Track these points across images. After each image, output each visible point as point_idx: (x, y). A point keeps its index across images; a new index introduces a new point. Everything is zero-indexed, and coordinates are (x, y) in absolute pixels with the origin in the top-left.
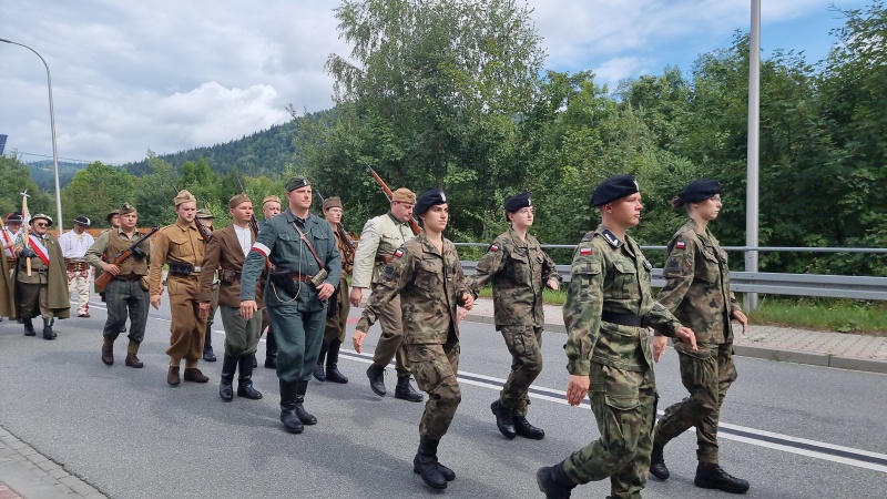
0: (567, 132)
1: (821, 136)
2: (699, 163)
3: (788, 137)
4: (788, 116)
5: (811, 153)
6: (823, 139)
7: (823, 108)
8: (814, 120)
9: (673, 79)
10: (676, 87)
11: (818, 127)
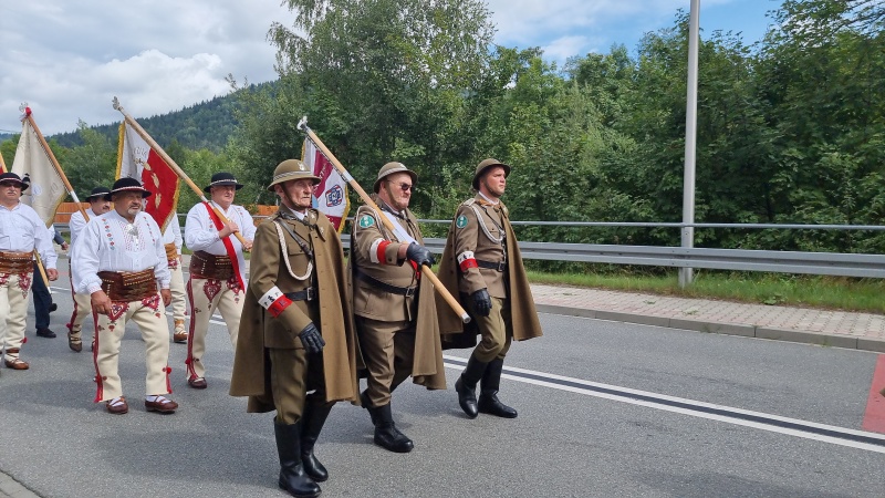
0: (515, 109)
1: (755, 115)
2: (641, 141)
3: (725, 116)
4: (725, 95)
5: (744, 133)
6: (757, 119)
7: (757, 89)
8: (750, 101)
9: (619, 57)
10: (622, 67)
11: (753, 107)
